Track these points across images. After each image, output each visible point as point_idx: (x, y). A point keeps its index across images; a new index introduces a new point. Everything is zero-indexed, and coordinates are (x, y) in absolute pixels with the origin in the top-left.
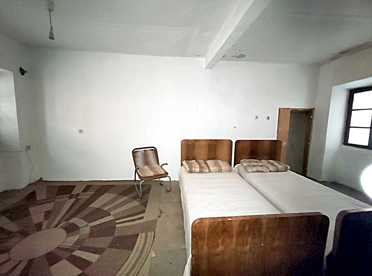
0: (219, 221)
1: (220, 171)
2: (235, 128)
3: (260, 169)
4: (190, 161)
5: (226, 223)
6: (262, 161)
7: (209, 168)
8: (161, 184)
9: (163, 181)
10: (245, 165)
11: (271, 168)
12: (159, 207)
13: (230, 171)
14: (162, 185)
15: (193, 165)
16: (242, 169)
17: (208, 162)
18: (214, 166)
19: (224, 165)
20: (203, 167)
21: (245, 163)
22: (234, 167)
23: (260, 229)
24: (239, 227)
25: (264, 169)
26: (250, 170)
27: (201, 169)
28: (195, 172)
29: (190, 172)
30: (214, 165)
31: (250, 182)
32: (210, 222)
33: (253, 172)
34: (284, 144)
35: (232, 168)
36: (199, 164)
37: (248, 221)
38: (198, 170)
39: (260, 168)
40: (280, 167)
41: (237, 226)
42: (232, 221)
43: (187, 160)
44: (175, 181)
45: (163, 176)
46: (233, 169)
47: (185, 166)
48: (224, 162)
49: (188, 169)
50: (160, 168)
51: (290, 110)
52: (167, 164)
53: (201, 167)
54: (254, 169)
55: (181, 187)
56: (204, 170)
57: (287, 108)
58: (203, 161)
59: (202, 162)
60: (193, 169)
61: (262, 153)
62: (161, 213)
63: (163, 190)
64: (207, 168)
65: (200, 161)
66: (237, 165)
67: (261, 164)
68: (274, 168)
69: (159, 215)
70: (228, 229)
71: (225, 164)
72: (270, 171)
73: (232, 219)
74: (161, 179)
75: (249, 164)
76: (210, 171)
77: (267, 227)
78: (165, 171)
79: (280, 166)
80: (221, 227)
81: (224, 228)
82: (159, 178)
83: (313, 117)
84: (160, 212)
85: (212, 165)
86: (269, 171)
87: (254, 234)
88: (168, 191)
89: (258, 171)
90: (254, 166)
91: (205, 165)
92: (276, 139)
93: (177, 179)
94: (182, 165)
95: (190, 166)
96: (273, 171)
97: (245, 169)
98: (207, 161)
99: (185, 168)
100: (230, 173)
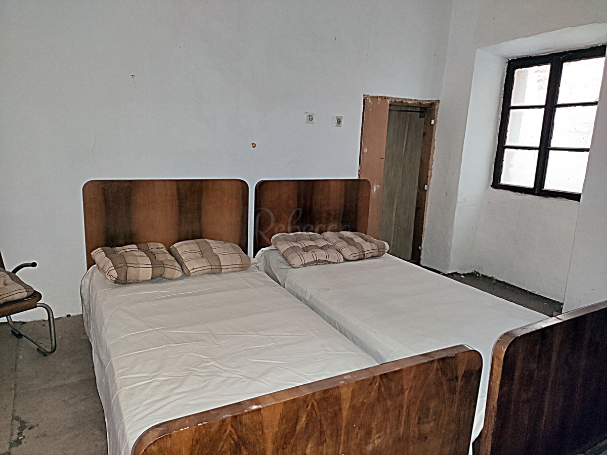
0: (224, 421)
1: (217, 270)
2: (254, 145)
3: (322, 255)
4: (118, 248)
5: (245, 420)
6: (328, 234)
7: (181, 264)
8: (17, 332)
9: (24, 323)
10: (283, 247)
11: (348, 252)
12: (14, 411)
13: (244, 267)
14: (20, 336)
15: (130, 260)
16: (275, 258)
17: (179, 246)
18: (196, 258)
19: (226, 253)
20: (162, 264)
21: (282, 241)
22: (254, 257)
23: (337, 414)
24: (280, 425)
25: (333, 255)
26: (296, 261)
27: (158, 271)
28: (137, 282)
29: (122, 281)
30: (198, 255)
31: (300, 294)
32: (194, 428)
33: (305, 265)
34: (375, 189)
35: (249, 258)
36: (152, 255)
37: (305, 399)
38: (146, 272)
39: (323, 252)
40: (367, 246)
41: (276, 422)
42: (262, 411)
43: (106, 245)
44: (69, 316)
45: (19, 305)
46: (253, 260)
47: (101, 266)
48: (227, 244)
49: (114, 273)
50: (9, 281)
51: (388, 101)
52: (34, 265)
53: (156, 264)
54: (308, 257)
55: (91, 333)
56: (168, 273)
57: (381, 97)
58: (161, 245)
59: (158, 248)
60: (132, 272)
61: (325, 215)
62: (22, 428)
63: (25, 351)
64: (177, 265)
65: (151, 245)
66: (262, 249)
67: (324, 243)
68: (355, 250)
69: (15, 437)
70: (252, 438)
71: (231, 250)
72: (346, 260)
73: (260, 407)
74: (15, 317)
75: (295, 244)
76: (186, 274)
77: (352, 407)
78: (27, 288)
79: (368, 243)
80: (230, 435)
81: (238, 437)
82: (7, 315)
83: (435, 122)
84: (17, 424)
85: (191, 255)
86: (342, 260)
87: (322, 432)
88: (45, 354)
89: (317, 262)
90: (306, 249)
91: (170, 257)
92: (357, 178)
93: (76, 311)
94: (91, 262)
95: (121, 265)
96: (351, 258)
97: (282, 259)
98: (175, 245)
99: (102, 270)
100: (244, 274)
